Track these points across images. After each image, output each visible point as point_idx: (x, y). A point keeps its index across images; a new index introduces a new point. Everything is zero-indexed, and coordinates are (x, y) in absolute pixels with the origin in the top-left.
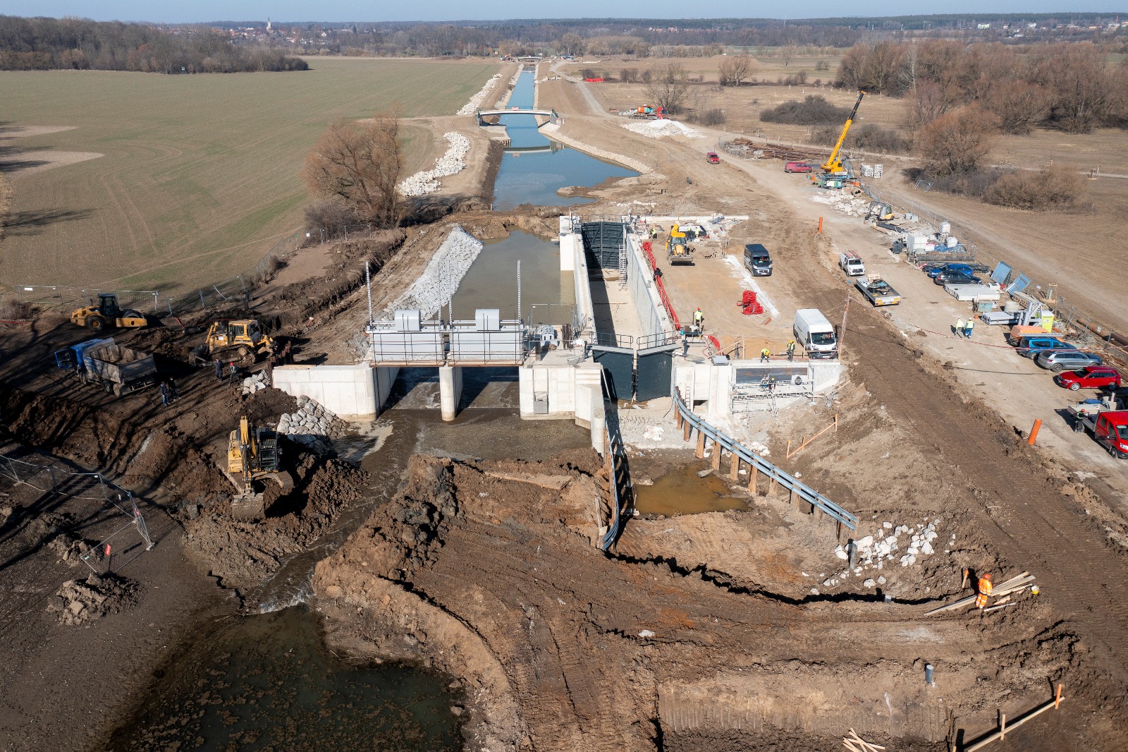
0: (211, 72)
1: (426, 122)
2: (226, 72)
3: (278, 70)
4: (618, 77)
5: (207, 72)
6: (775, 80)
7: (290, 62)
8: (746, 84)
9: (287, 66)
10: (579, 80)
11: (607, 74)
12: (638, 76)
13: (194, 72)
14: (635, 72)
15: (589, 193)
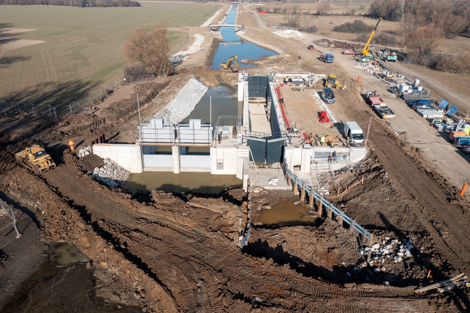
0: (99, 7)
1: (187, 29)
2: (105, 7)
3: (127, 6)
4: (272, 11)
5: (97, 7)
6: (341, 13)
7: (133, 3)
8: (328, 15)
9: (131, 5)
10: (255, 12)
11: (267, 10)
12: (281, 11)
13: (92, 7)
14: (280, 9)
15: (255, 62)
